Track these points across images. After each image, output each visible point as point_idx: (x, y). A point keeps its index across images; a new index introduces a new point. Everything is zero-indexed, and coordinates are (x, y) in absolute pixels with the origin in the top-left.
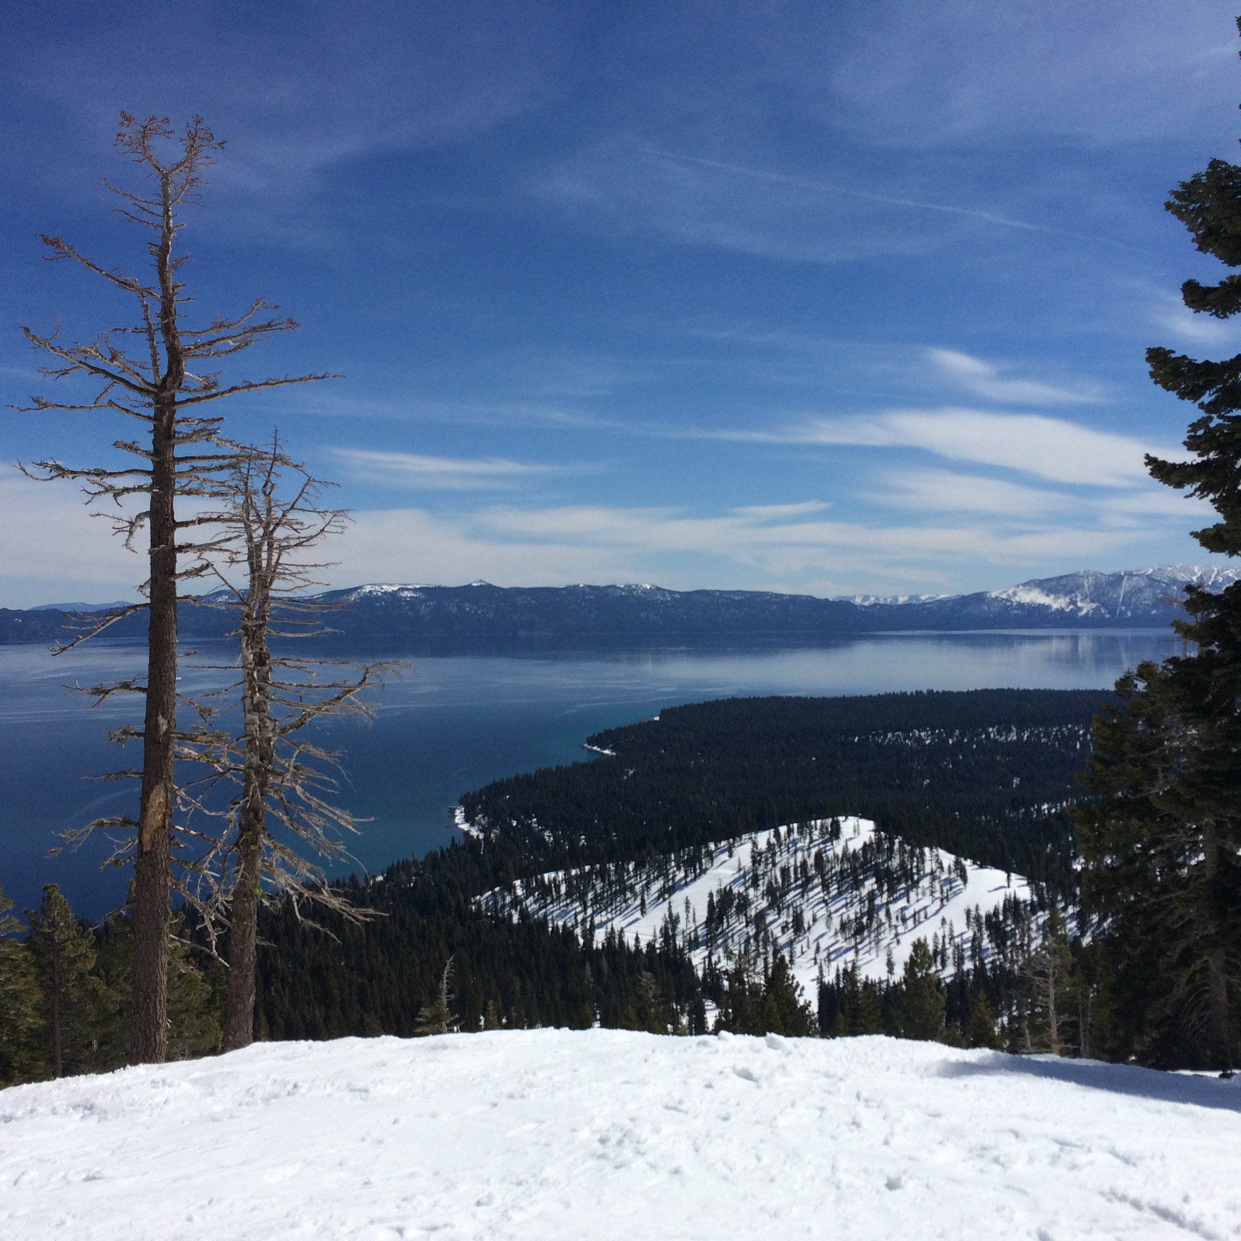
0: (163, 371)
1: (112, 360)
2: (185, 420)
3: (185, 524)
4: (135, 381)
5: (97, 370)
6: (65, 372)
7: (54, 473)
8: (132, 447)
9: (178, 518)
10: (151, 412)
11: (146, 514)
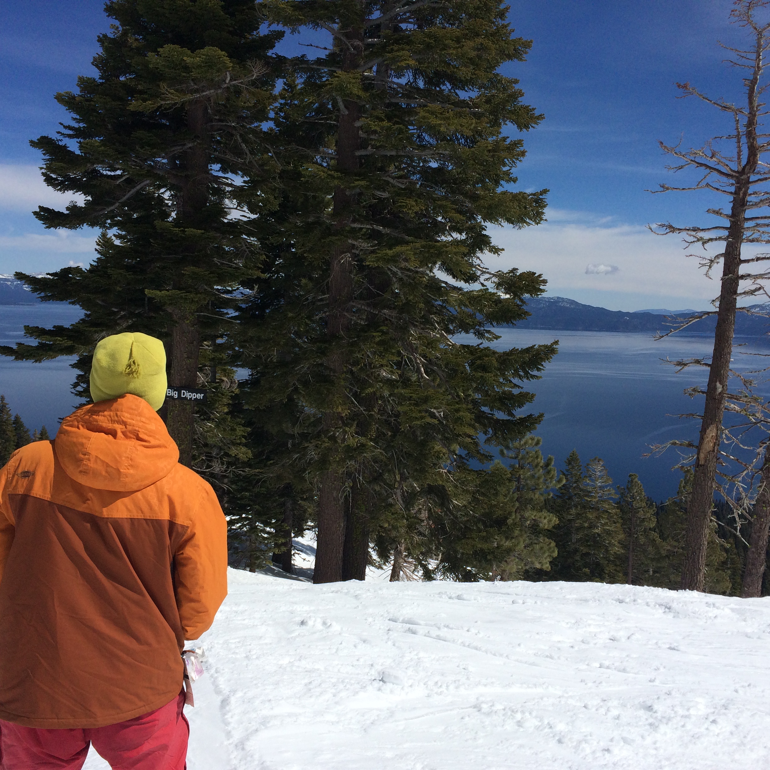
0: (744, 162)
1: (711, 158)
2: (755, 193)
3: (747, 261)
4: (725, 170)
5: (701, 165)
6: (681, 167)
7: (668, 230)
8: (718, 213)
9: (742, 257)
10: (733, 189)
11: (721, 255)
